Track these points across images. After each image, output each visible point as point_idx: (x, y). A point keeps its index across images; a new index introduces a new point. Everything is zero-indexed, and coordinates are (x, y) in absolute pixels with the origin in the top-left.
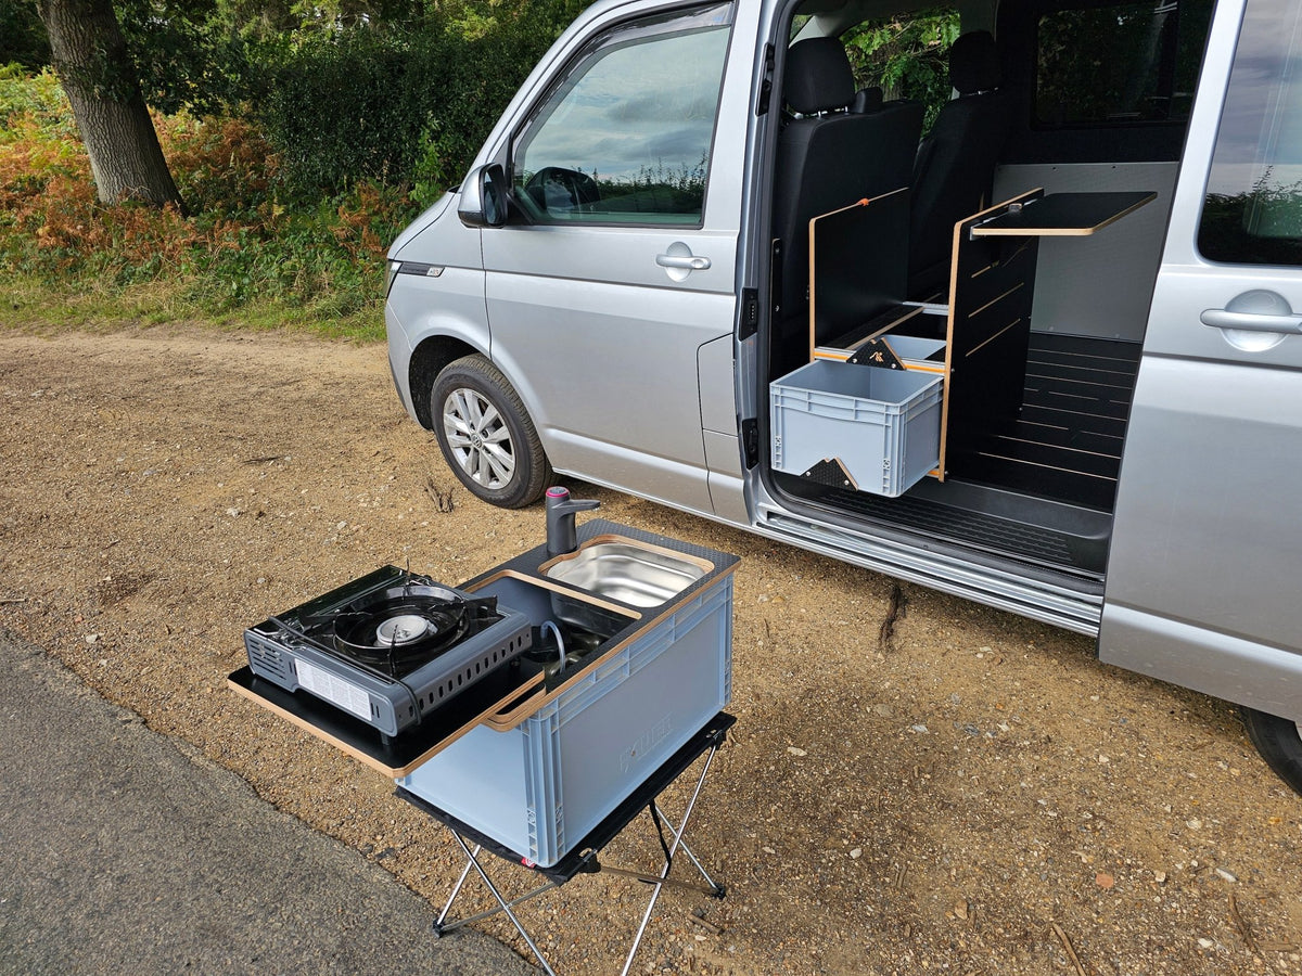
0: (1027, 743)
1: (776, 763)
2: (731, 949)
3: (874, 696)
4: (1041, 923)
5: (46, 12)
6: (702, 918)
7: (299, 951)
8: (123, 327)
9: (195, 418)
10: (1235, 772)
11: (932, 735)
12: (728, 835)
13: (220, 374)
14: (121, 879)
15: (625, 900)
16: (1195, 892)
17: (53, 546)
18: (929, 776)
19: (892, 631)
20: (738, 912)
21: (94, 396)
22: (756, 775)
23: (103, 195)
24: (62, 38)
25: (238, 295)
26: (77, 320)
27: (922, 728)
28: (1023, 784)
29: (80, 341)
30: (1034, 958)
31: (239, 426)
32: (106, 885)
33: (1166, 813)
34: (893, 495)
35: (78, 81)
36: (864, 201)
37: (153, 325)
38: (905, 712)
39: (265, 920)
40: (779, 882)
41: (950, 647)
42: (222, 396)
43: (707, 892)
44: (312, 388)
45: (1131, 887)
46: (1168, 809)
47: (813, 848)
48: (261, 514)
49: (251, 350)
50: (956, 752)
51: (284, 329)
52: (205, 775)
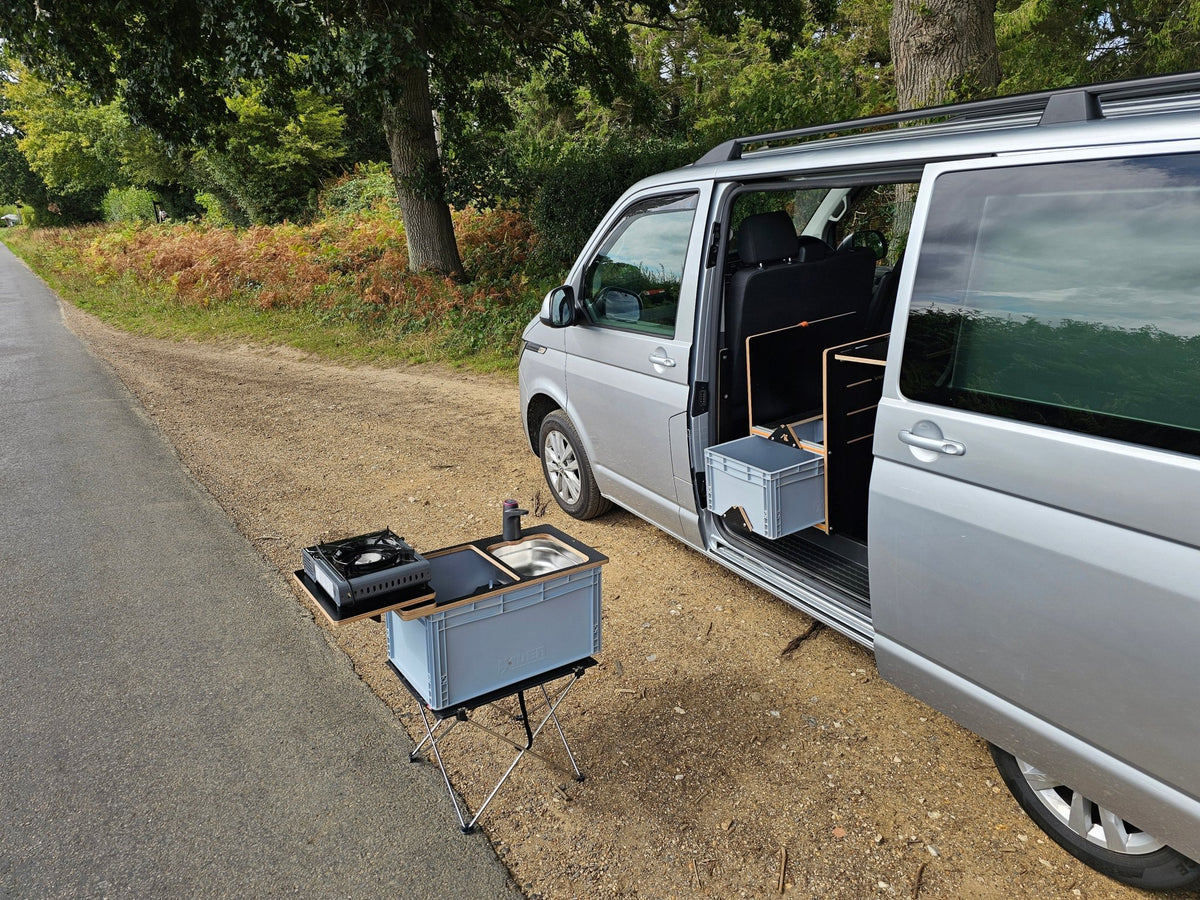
0: (846, 738)
1: (664, 714)
2: (571, 811)
3: (756, 687)
4: (775, 844)
5: (391, 138)
6: (563, 790)
7: (336, 750)
8: (396, 364)
9: (416, 434)
10: (996, 790)
11: (782, 719)
12: (607, 749)
13: (445, 404)
14: (267, 695)
15: (525, 770)
16: (900, 854)
17: (306, 508)
18: (759, 744)
19: (798, 646)
20: (585, 791)
21: (362, 413)
22: (645, 719)
23: (412, 266)
24: (399, 156)
25: (473, 346)
26: (371, 358)
27: (776, 714)
28: (825, 763)
29: (369, 372)
30: (756, 862)
31: (439, 442)
32: (260, 696)
33: (918, 804)
34: (771, 538)
35: (406, 184)
36: (804, 324)
37: (415, 364)
38: (771, 702)
39: (327, 731)
40: (621, 782)
41: (835, 665)
42: (438, 419)
43: (574, 777)
44: (496, 418)
45: (854, 841)
46: (921, 801)
47: (655, 768)
48: (427, 503)
49: (468, 387)
50: (790, 733)
51: (495, 374)
52: (332, 651)
